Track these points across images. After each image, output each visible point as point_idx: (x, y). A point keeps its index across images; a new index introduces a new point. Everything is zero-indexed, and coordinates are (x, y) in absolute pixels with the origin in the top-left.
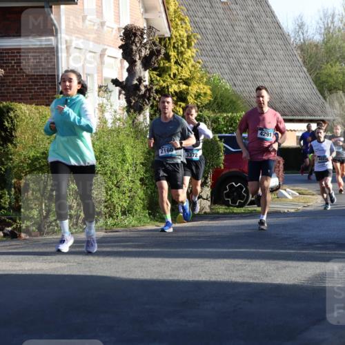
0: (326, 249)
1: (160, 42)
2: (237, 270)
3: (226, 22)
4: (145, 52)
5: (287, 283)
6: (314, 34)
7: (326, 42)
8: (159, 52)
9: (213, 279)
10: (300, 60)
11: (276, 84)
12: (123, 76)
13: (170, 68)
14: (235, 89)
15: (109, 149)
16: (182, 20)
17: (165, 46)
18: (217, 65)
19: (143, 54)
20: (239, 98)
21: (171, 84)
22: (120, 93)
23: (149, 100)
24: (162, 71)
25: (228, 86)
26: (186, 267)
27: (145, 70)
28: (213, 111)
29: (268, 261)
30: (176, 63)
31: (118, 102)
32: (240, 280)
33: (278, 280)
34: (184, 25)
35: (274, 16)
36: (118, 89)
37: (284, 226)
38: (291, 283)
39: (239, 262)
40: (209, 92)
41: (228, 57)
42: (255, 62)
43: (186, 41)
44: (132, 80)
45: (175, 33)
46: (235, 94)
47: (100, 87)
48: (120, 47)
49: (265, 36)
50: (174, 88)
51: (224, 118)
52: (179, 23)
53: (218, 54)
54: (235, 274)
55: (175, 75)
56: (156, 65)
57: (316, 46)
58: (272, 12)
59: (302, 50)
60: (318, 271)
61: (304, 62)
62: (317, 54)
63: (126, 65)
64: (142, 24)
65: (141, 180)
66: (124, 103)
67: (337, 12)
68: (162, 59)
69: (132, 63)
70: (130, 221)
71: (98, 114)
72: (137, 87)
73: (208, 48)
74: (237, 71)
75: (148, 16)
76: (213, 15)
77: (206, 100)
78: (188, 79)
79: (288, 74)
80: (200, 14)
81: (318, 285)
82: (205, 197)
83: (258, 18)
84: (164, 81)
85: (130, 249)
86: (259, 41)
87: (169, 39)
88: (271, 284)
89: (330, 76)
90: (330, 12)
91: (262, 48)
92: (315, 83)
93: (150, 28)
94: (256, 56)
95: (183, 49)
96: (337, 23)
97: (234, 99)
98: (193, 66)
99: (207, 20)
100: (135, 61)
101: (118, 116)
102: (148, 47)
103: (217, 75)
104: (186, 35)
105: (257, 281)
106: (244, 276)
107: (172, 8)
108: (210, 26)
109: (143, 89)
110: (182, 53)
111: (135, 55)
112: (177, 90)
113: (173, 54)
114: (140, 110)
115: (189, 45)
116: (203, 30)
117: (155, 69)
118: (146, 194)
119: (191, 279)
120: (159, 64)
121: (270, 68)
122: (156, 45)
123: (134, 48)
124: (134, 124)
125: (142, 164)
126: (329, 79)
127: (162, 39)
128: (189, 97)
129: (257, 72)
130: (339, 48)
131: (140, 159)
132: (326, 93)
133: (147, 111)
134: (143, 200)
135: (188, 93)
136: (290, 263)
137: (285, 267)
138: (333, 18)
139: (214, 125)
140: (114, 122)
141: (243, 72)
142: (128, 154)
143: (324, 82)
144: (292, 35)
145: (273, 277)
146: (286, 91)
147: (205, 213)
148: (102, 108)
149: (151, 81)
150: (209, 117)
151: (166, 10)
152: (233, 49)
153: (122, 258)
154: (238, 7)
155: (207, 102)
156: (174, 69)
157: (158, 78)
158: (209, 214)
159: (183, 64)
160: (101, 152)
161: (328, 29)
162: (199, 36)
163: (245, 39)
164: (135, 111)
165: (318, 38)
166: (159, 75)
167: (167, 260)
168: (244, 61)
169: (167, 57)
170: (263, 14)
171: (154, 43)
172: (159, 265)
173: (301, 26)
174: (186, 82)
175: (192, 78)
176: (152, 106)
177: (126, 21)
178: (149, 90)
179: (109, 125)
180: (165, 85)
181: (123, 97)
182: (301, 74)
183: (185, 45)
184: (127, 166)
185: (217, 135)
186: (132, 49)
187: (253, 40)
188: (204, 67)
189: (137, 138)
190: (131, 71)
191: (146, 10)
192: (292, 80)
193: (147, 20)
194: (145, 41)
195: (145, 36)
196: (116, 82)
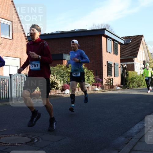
12: (143, 67)
34: (152, 60)
43: (152, 62)
45: (150, 62)
47: (140, 69)
48: (143, 63)
63: (144, 65)
64: (146, 60)
70: (144, 86)
93: (147, 61)
107: (150, 58)
123: (145, 63)
148: (140, 71)
160: (140, 77)
177: (144, 60)
190: (144, 66)
191: (146, 58)
196: (142, 68)
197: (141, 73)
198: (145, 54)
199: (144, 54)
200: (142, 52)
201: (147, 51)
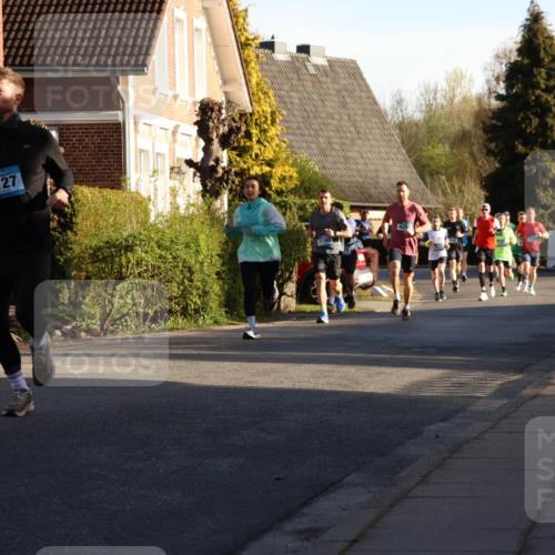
0: (425, 353)
1: (240, 119)
2: (325, 377)
3: (315, 97)
4: (223, 129)
5: (379, 392)
6: (414, 111)
7: (427, 121)
8: (239, 129)
9: (297, 386)
10: (398, 140)
11: (371, 167)
12: (199, 157)
13: (251, 148)
14: (324, 172)
15: (182, 239)
16: (265, 93)
17: (246, 122)
18: (304, 145)
19: (221, 132)
20: (329, 182)
21: (253, 166)
22: (195, 175)
23: (227, 183)
24: (242, 151)
25: (317, 169)
26: (266, 373)
27: (223, 149)
28: (300, 197)
29: (359, 367)
30: (259, 142)
31: (192, 185)
32: (327, 388)
33: (371, 389)
34: (267, 100)
35: (368, 90)
36: (192, 170)
37: (378, 327)
38: (384, 392)
39: (326, 367)
40: (295, 175)
41: (317, 136)
42: (348, 142)
43: (269, 118)
44: (208, 161)
45: (257, 108)
46: (324, 178)
47: (172, 169)
48: (196, 123)
49: (360, 112)
50: (256, 170)
51: (312, 205)
52: (262, 97)
53: (306, 132)
54: (324, 381)
55: (257, 155)
56: (236, 144)
57: (417, 125)
58: (367, 86)
59: (400, 129)
60: (415, 379)
61: (403, 143)
62: (416, 134)
63: (202, 143)
64: (220, 98)
65: (218, 273)
66: (198, 186)
67: (439, 88)
68: (243, 137)
69: (209, 141)
71: (169, 199)
72: (214, 169)
73: (295, 126)
74: (328, 152)
75: (228, 89)
76: (300, 88)
77: (292, 185)
78: (271, 160)
79: (385, 156)
80: (287, 88)
81: (414, 394)
82: (289, 293)
83: (351, 93)
84: (245, 162)
85: (204, 352)
86: (352, 118)
87: (251, 114)
88: (363, 393)
89: (432, 158)
90: (432, 87)
91: (355, 127)
92: (415, 166)
93: (229, 102)
94: (348, 135)
95: (266, 127)
96: (441, 100)
97: (324, 183)
98: (277, 145)
99: (294, 94)
100: (212, 140)
101: (192, 202)
102: (226, 123)
103: (304, 155)
104: (269, 110)
105: (347, 389)
106: (331, 384)
107: (254, 80)
108: (297, 101)
109: (220, 171)
110: (265, 131)
111: (212, 133)
112: (259, 173)
113: (254, 131)
114: (216, 194)
115: (273, 122)
116: (289, 106)
117: (234, 149)
118: (222, 289)
119: (272, 386)
120: (239, 142)
121: (364, 149)
122: (235, 122)
123: (211, 124)
124: (210, 211)
125: (219, 255)
126: (431, 162)
127: (242, 115)
128: (272, 181)
129: (350, 154)
130: (443, 127)
131: (217, 250)
132: (428, 179)
133: (225, 197)
134: (219, 296)
135: (271, 177)
136: (384, 369)
137: (379, 374)
138: (435, 94)
139: (301, 213)
140: (187, 208)
141: (334, 153)
142: (202, 243)
143: (424, 166)
144: (390, 112)
145: (365, 385)
146: (382, 175)
147: (290, 312)
148: (174, 193)
149: (230, 162)
150: (295, 204)
151: (248, 82)
152: (322, 127)
153: (195, 362)
154: (329, 80)
155: (293, 186)
156: (256, 149)
157: (238, 159)
158: (294, 313)
159: (266, 143)
160: (172, 241)
161: (429, 106)
162: (284, 112)
163: (336, 116)
164: (211, 196)
165: (418, 116)
166: (239, 155)
167: (245, 364)
168: (335, 140)
169: (248, 135)
170: (357, 88)
171: (233, 119)
172: (237, 371)
173: (400, 102)
174: (270, 164)
175: (277, 159)
176: (231, 191)
177: (202, 95)
178: (227, 172)
179: (182, 211)
180: (245, 166)
181: (198, 179)
182: (400, 157)
183: (269, 122)
184: (201, 258)
185: (304, 224)
186: (208, 126)
187: (345, 117)
188: (290, 146)
189: (212, 226)
190: (207, 150)
191: (225, 82)
192: (389, 162)
193: (226, 93)
194: (223, 117)
195: (223, 111)
196: (190, 163)
197: (175, 207)
198: (216, 45)
199: (203, 45)
200: (193, 31)
201: (235, 25)
